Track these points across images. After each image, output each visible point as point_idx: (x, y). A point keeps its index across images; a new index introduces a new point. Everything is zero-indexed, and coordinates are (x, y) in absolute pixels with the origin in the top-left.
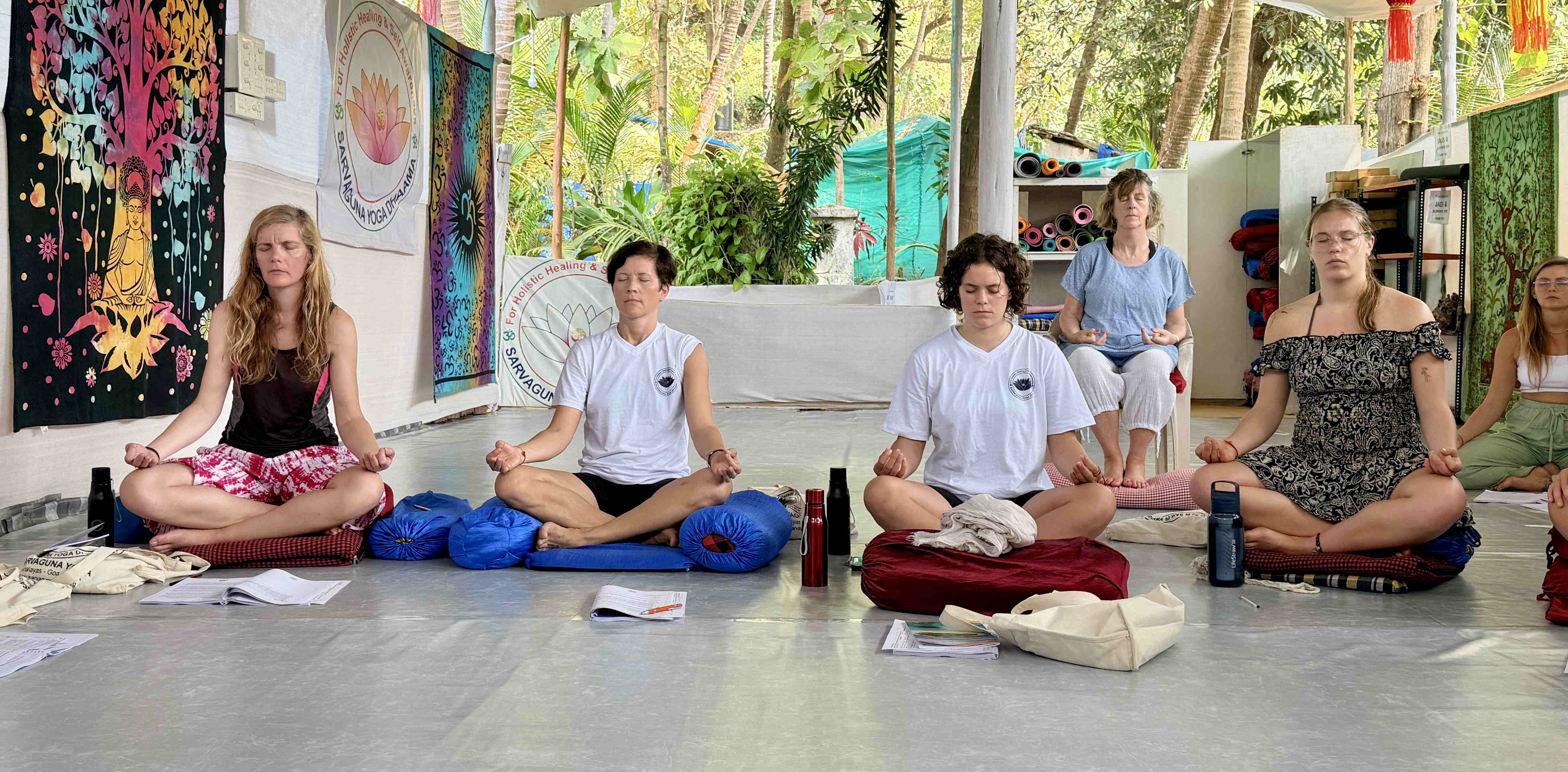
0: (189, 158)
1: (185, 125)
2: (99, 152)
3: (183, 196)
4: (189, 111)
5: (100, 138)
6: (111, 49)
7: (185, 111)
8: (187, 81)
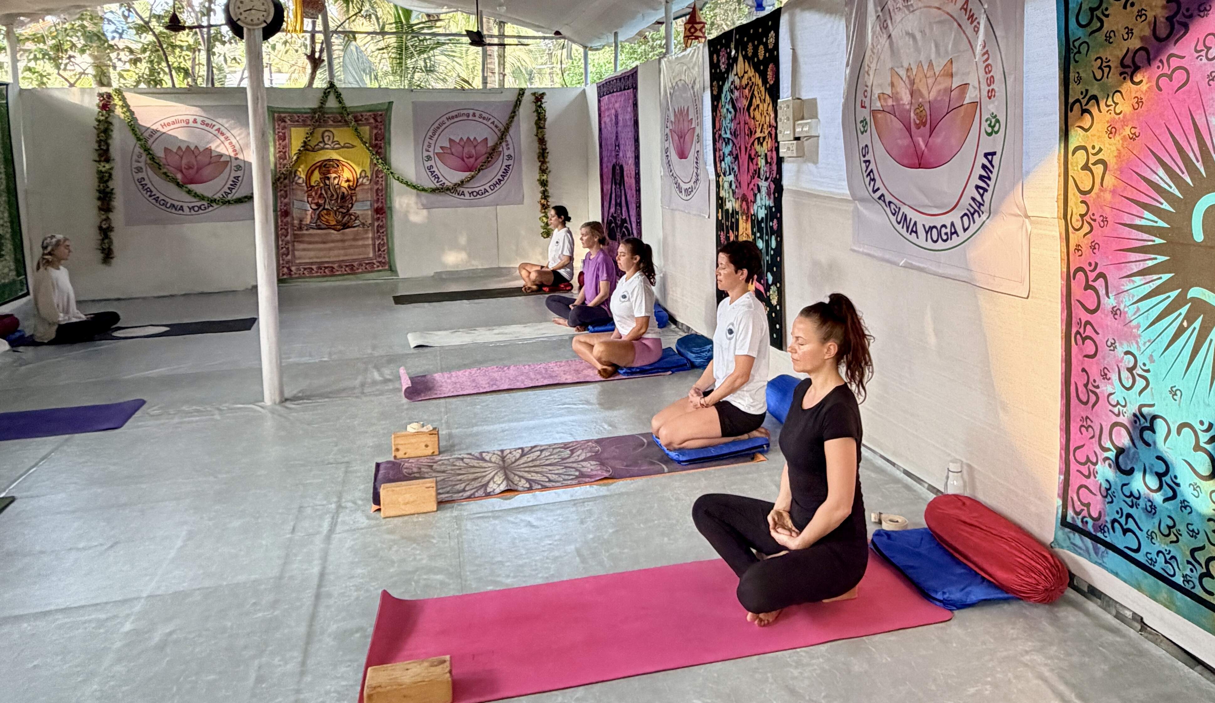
0: (764, 190)
1: (762, 172)
2: (734, 193)
3: (762, 214)
4: (763, 161)
5: (734, 187)
6: (735, 140)
7: (762, 162)
8: (762, 144)
